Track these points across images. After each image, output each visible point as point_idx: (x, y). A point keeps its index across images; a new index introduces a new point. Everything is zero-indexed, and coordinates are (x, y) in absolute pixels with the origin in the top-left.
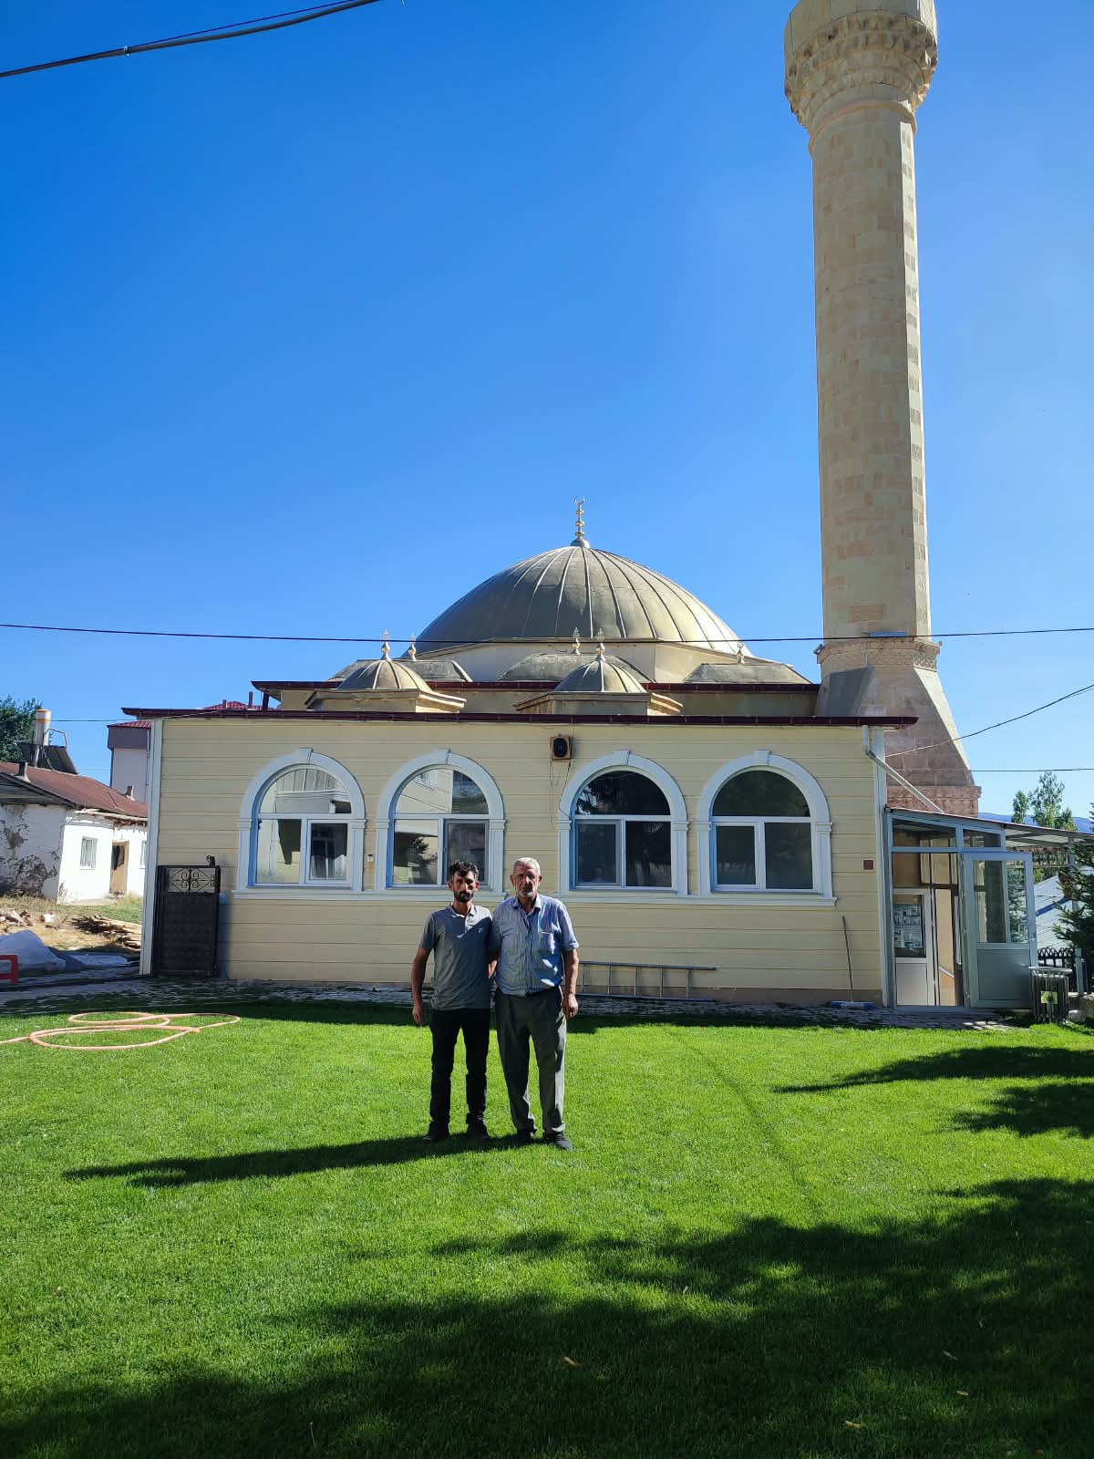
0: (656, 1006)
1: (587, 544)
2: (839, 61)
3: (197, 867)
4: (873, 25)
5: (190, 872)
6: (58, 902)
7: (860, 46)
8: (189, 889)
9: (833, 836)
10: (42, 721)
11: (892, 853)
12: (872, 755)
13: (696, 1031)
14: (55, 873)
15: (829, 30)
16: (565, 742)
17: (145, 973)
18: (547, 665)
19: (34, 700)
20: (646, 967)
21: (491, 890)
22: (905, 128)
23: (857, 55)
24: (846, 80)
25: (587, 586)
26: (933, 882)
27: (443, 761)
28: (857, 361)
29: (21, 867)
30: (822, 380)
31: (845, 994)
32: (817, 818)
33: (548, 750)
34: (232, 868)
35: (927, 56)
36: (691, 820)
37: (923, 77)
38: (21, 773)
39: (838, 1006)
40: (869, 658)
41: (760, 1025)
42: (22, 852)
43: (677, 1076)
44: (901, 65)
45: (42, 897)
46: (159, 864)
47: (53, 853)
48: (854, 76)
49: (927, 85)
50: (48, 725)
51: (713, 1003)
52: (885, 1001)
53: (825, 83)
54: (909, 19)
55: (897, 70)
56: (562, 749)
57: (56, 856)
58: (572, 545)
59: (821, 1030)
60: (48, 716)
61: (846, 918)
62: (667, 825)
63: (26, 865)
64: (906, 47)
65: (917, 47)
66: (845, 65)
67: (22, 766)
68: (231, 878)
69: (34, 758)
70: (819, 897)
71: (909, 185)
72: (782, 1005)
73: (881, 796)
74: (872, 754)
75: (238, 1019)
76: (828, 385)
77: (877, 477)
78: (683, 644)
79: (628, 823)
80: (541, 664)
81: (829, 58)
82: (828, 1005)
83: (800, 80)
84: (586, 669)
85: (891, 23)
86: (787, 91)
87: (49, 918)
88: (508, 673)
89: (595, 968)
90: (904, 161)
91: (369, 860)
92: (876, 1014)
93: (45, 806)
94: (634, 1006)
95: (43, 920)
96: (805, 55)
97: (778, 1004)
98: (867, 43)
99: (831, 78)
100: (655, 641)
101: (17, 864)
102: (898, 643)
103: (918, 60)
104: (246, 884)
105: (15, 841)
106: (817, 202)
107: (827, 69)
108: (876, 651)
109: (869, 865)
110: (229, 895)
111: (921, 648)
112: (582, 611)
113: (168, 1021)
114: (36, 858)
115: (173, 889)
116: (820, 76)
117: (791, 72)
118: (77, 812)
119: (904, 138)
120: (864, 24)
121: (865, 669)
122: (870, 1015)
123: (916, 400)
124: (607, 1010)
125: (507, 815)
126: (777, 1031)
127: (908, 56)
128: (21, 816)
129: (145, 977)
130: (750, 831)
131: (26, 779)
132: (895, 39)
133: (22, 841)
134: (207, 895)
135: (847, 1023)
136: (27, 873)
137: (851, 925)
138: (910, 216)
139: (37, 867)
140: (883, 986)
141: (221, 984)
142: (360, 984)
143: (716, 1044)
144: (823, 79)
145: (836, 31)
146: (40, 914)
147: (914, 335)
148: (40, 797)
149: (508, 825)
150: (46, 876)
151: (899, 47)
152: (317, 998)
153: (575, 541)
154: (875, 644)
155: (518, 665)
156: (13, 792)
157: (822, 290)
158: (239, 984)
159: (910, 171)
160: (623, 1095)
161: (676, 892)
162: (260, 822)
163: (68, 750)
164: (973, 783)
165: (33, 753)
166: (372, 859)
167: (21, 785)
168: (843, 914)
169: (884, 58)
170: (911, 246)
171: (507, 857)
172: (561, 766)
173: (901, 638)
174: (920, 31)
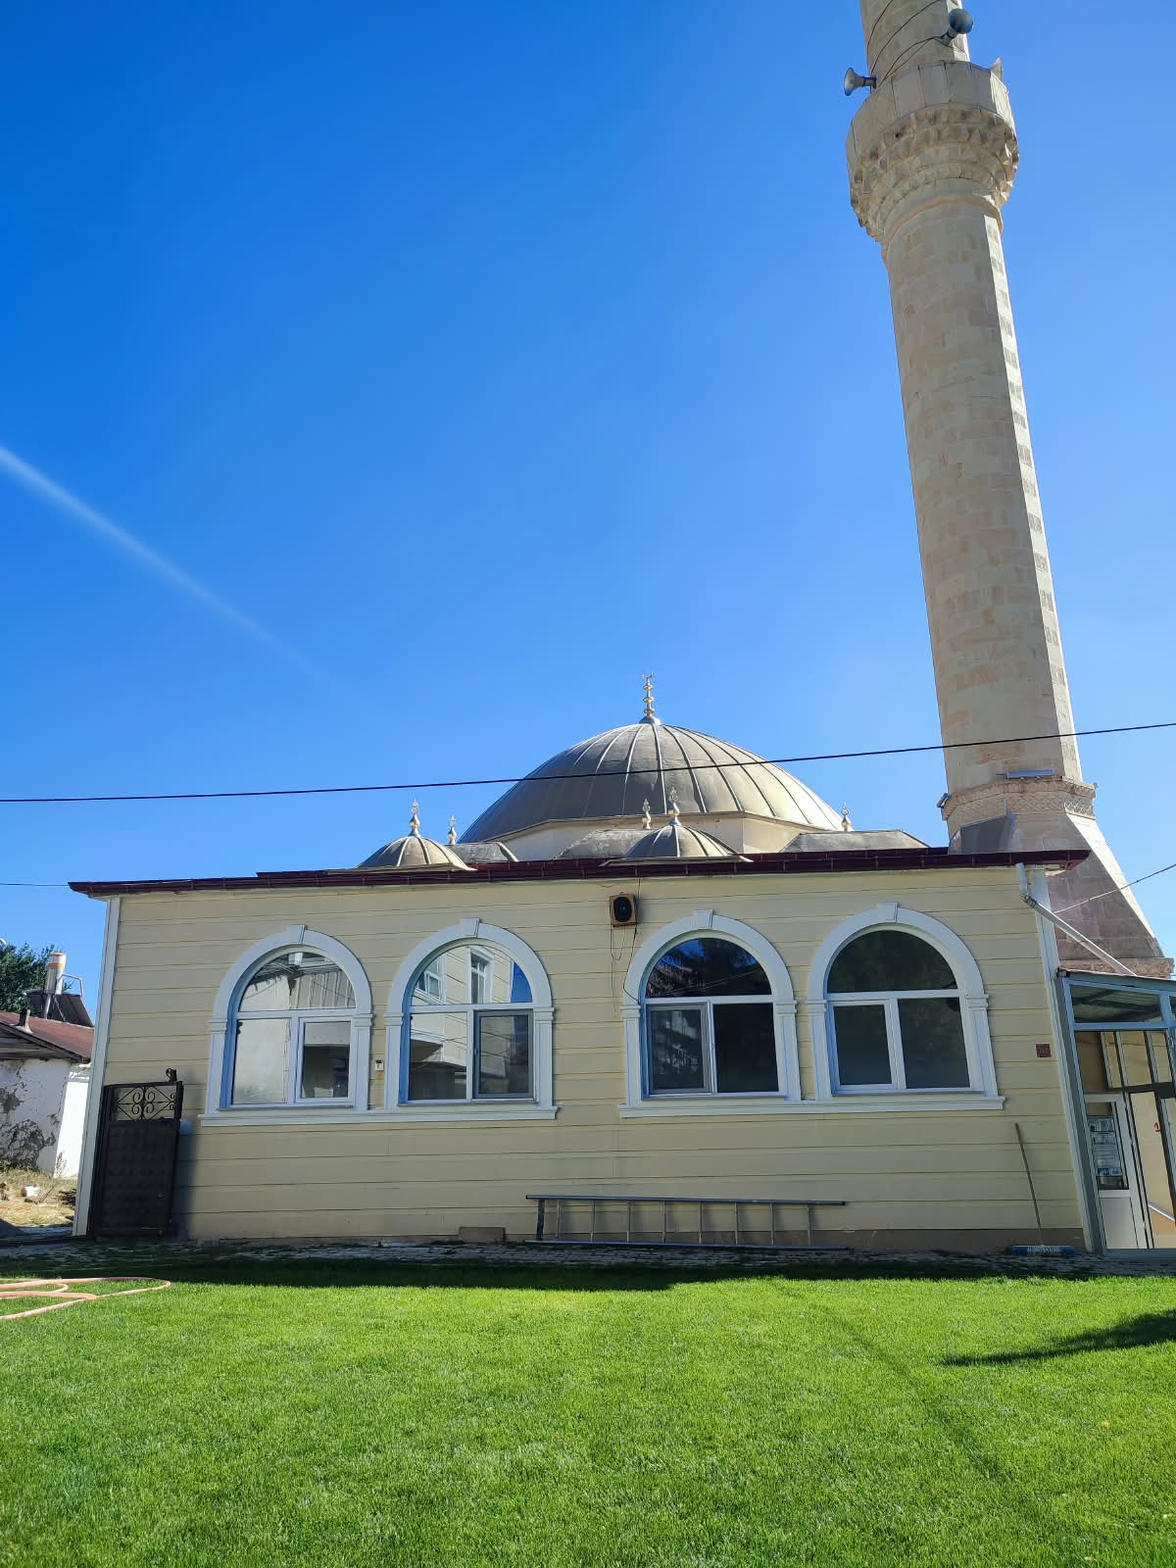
0: (767, 1256)
1: (657, 722)
2: (910, 159)
3: (153, 1085)
4: (944, 118)
5: (145, 1092)
6: (55, 1176)
7: (931, 142)
8: (142, 1115)
9: (991, 1013)
10: (55, 966)
11: (1075, 1031)
12: (1032, 902)
13: (824, 1286)
14: (53, 1140)
15: (896, 128)
16: (628, 901)
17: (78, 1234)
18: (612, 842)
19: (52, 947)
20: (750, 1202)
21: (536, 1103)
22: (990, 222)
23: (929, 151)
24: (918, 178)
25: (658, 759)
26: (1126, 1084)
27: (472, 934)
28: (959, 465)
29: (15, 1134)
30: (919, 492)
31: (1031, 1235)
32: (967, 987)
33: (607, 915)
34: (199, 1086)
35: (1007, 150)
36: (799, 999)
37: (1005, 173)
38: (22, 1023)
39: (1023, 1253)
40: (1008, 805)
41: (918, 1277)
42: (17, 1116)
43: (805, 1345)
44: (980, 159)
45: (36, 1169)
46: (105, 1084)
47: (53, 1116)
48: (928, 172)
49: (1010, 183)
50: (61, 971)
51: (846, 1252)
52: (1088, 1243)
53: (896, 184)
54: (984, 111)
55: (975, 163)
56: (625, 911)
57: (56, 1120)
58: (640, 723)
59: (1010, 1283)
60: (63, 960)
61: (1019, 1124)
62: (769, 1007)
63: (21, 1132)
64: (983, 139)
65: (994, 140)
66: (917, 162)
67: (23, 1014)
68: (199, 1098)
69: (44, 1008)
70: (981, 1097)
71: (1001, 280)
72: (944, 1253)
73: (1051, 959)
74: (1033, 900)
75: (168, 1283)
76: (927, 494)
77: (996, 590)
78: (775, 820)
79: (716, 1007)
80: (605, 842)
81: (898, 156)
82: (1008, 1251)
83: (868, 188)
84: (657, 834)
85: (964, 116)
86: (854, 202)
87: (31, 1192)
88: (565, 853)
89: (681, 1208)
90: (992, 254)
91: (376, 1068)
92: (1081, 1262)
93: (47, 1060)
94: (737, 1257)
95: (24, 1194)
96: (871, 157)
97: (934, 1251)
98: (939, 138)
99: (902, 177)
100: (741, 814)
101: (9, 1132)
102: (1043, 784)
103: (998, 153)
104: (217, 1106)
105: (10, 1103)
106: (897, 308)
107: (897, 169)
108: (1016, 796)
109: (1044, 1051)
110: (195, 1122)
111: (1073, 789)
112: (653, 785)
113: (66, 1287)
114: (33, 1123)
115: (122, 1117)
116: (890, 178)
117: (856, 179)
118: (82, 1066)
119: (990, 232)
120: (935, 119)
121: (1006, 818)
122: (1072, 1262)
123: (1033, 505)
124: (698, 1262)
125: (557, 1002)
126: (946, 1285)
127: (986, 149)
128: (18, 1074)
129: (78, 1239)
130: (878, 1011)
131: (27, 1029)
132: (971, 131)
133: (18, 1103)
134: (163, 1121)
135: (1045, 1272)
136: (21, 1141)
137: (1028, 1136)
138: (1005, 311)
139: (33, 1134)
140: (1084, 1223)
141: (174, 1245)
142: (362, 1239)
143: (855, 1301)
144: (893, 181)
145: (904, 128)
146: (21, 1187)
147: (1023, 437)
148: (41, 1050)
149: (558, 1015)
150: (44, 1144)
151: (975, 139)
152: (298, 1256)
153: (645, 718)
154: (1015, 787)
155: (578, 843)
156: (10, 1045)
157: (909, 395)
158: (200, 1242)
159: (1000, 265)
160: (717, 1375)
161: (785, 1097)
162: (239, 1024)
163: (82, 999)
164: (1161, 953)
165: (44, 1003)
166: (381, 1065)
167: (21, 1037)
168: (1016, 1120)
169: (960, 152)
170: (1009, 342)
171: (557, 1057)
172: (624, 934)
173: (1048, 779)
174: (996, 123)
